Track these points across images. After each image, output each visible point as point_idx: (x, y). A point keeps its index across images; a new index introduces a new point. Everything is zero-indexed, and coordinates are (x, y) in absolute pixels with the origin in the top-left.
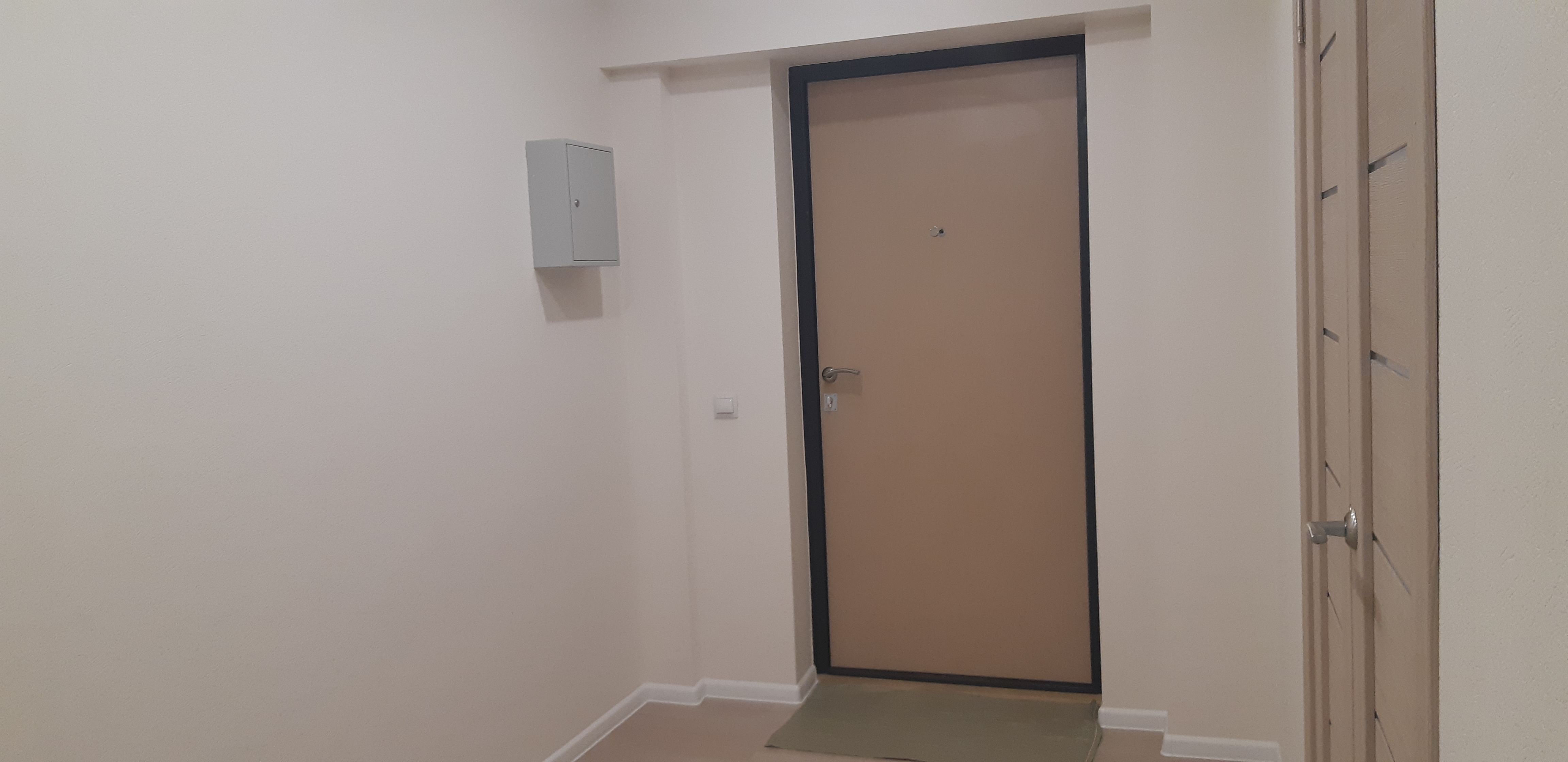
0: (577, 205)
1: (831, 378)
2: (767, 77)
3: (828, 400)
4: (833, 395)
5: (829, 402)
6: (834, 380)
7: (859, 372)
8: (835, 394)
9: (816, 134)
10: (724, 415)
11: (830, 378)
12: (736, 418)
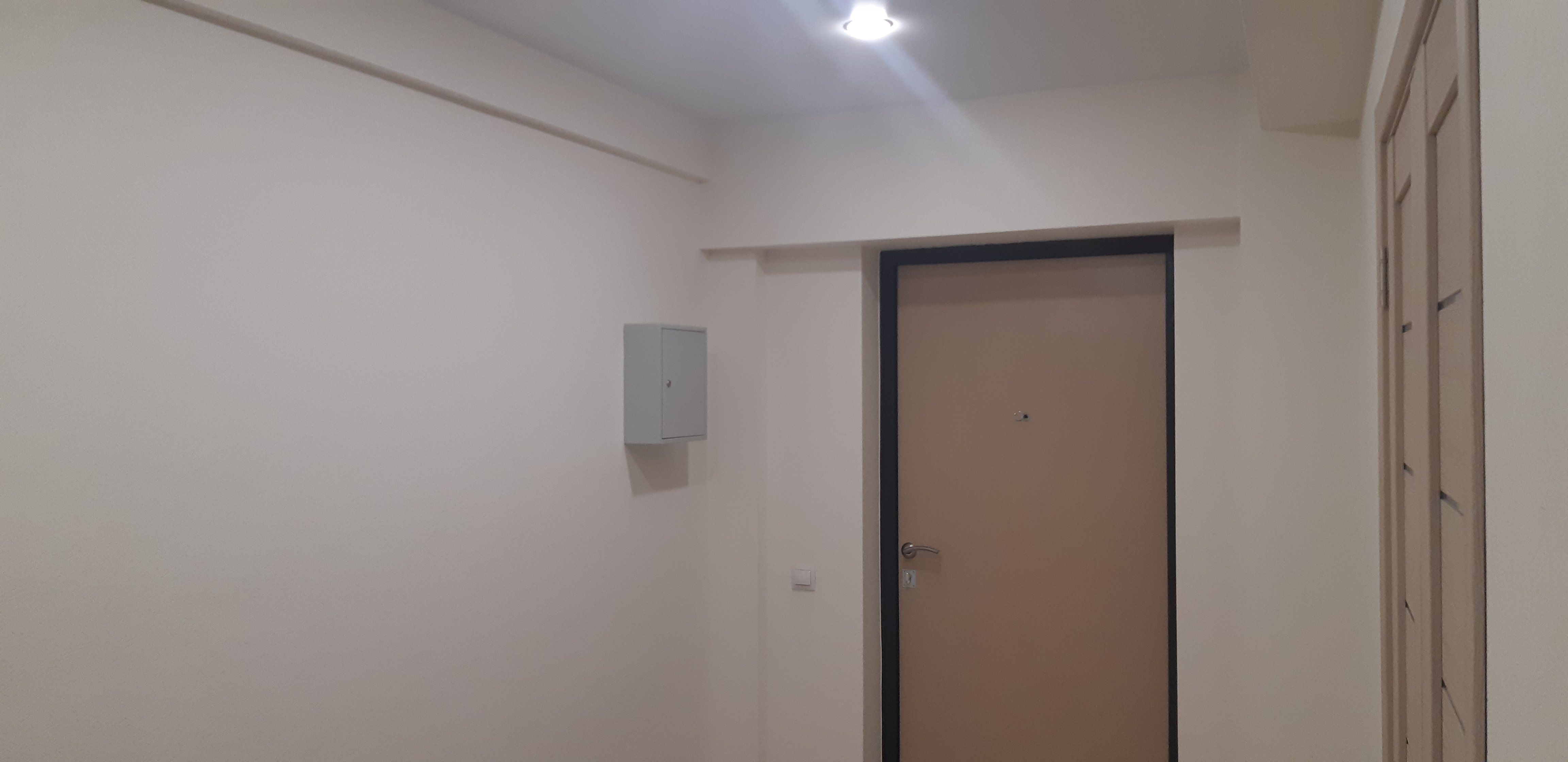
0: (669, 385)
1: (911, 554)
2: (859, 262)
3: (907, 577)
4: (911, 572)
5: (907, 578)
6: (913, 556)
7: (939, 551)
8: (915, 571)
9: (906, 316)
10: (802, 587)
11: (909, 553)
12: (814, 591)
